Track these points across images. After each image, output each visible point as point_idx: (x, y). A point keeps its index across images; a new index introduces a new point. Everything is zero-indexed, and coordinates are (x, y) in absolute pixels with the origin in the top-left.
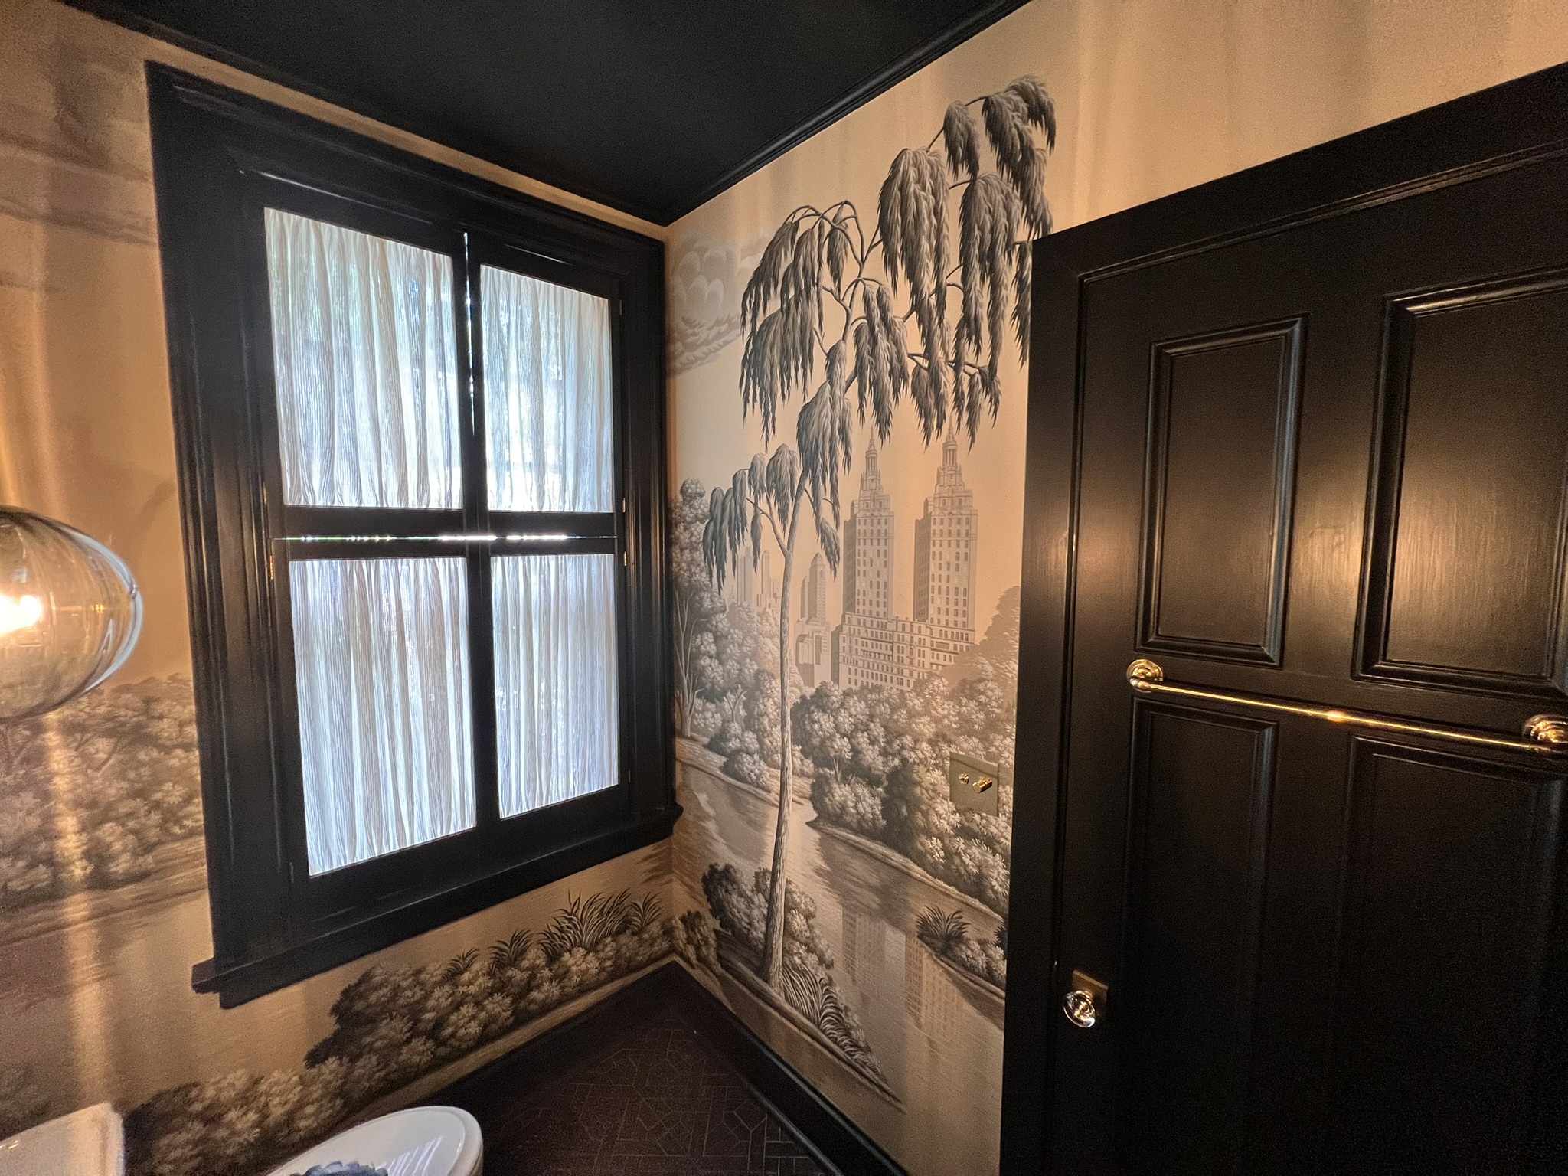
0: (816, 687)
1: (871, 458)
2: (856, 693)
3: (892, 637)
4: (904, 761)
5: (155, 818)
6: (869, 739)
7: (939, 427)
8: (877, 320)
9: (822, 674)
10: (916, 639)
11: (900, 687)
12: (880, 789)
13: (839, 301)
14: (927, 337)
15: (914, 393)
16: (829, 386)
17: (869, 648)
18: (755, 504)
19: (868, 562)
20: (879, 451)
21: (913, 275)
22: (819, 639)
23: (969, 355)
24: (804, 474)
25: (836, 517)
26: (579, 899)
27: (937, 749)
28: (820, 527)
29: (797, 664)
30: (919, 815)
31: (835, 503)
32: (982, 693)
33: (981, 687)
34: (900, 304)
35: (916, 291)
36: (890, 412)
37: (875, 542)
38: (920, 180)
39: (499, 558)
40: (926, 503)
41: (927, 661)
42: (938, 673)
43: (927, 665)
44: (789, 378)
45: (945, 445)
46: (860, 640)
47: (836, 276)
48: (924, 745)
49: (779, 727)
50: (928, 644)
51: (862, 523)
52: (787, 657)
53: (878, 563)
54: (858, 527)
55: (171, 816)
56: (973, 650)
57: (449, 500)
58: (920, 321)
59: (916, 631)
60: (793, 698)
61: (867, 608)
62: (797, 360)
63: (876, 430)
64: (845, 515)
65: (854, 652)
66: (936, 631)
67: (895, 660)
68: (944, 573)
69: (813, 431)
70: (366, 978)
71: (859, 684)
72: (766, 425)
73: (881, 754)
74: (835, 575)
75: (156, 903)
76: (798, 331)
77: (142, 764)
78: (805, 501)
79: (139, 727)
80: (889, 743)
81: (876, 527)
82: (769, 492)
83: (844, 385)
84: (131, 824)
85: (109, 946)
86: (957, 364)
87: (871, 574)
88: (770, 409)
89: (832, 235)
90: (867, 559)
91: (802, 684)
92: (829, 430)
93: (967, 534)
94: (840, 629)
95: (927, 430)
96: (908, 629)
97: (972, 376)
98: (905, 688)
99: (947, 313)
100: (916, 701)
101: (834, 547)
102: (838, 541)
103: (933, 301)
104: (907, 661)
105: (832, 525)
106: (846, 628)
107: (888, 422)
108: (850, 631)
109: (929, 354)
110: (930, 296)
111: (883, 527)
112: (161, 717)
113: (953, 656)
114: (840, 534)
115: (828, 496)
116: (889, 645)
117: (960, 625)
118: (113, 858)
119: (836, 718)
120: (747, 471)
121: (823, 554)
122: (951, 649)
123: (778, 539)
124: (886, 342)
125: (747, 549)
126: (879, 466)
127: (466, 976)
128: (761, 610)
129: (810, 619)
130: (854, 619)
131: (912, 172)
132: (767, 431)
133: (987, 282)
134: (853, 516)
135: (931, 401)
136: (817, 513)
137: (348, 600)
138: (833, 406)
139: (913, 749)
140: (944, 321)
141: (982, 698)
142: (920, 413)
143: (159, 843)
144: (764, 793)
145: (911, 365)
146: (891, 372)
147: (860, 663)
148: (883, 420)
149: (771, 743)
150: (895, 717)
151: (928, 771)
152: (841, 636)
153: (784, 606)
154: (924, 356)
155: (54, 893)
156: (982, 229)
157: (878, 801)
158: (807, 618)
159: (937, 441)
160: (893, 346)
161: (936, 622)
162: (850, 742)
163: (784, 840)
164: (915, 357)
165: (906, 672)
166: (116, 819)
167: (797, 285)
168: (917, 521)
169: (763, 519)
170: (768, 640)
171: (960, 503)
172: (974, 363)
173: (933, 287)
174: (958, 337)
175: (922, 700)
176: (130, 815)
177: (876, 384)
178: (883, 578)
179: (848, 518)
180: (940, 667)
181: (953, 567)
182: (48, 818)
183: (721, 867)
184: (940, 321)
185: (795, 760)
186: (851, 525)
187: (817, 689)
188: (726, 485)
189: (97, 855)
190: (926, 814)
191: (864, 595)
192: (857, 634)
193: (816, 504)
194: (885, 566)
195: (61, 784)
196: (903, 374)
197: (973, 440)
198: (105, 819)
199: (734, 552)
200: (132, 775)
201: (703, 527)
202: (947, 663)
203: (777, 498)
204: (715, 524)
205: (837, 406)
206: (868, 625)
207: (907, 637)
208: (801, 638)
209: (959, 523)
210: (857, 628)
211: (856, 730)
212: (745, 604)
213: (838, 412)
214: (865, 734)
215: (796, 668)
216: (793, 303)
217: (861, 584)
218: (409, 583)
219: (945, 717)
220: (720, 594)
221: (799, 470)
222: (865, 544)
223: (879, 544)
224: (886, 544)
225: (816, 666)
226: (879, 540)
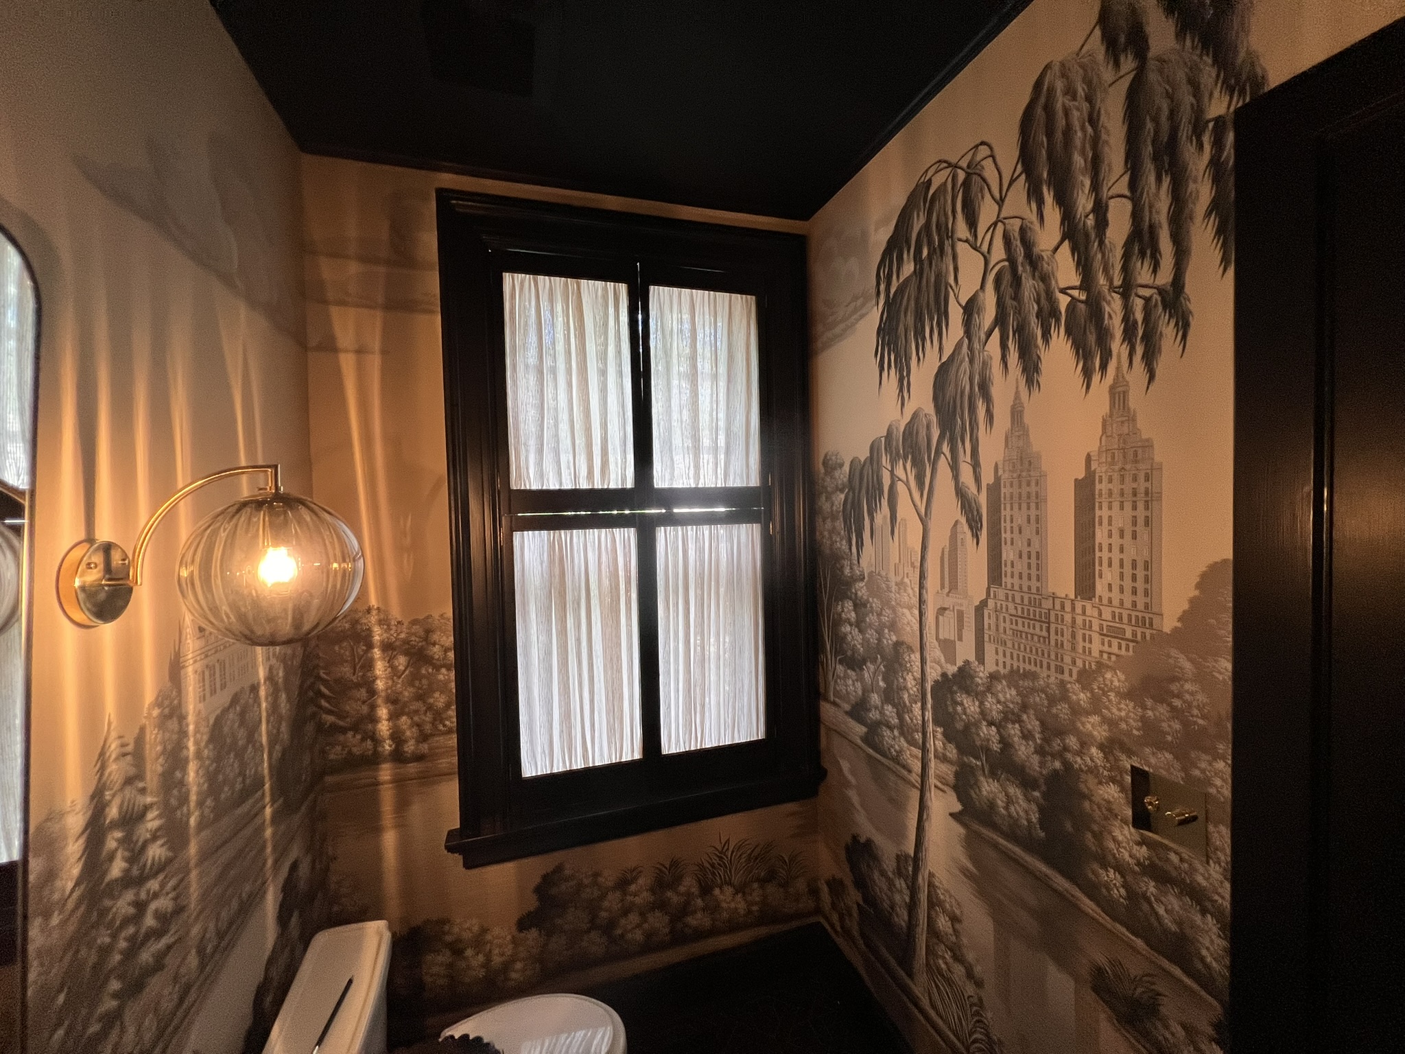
0: (958, 665)
1: (1017, 413)
2: (1004, 677)
3: (1048, 615)
4: (1067, 766)
5: (429, 717)
6: (1022, 732)
7: (1104, 367)
8: (1020, 259)
9: (965, 651)
10: (1079, 620)
11: (1060, 676)
12: (1037, 794)
13: (975, 249)
14: (1084, 266)
15: (1069, 332)
16: (966, 341)
17: (1020, 627)
18: (892, 472)
19: (1016, 530)
20: (1025, 405)
21: (1065, 202)
22: (960, 616)
23: (1143, 274)
24: (941, 437)
25: (978, 480)
26: (728, 840)
27: (1111, 758)
28: (960, 492)
29: (937, 638)
30: (1089, 835)
31: (976, 465)
32: (1179, 696)
33: (1174, 687)
34: (1048, 235)
35: (1068, 217)
36: (1039, 358)
37: (1024, 506)
38: (1070, 92)
39: (662, 528)
40: (1088, 459)
41: (1096, 647)
42: (1110, 664)
43: (1095, 653)
44: (924, 339)
45: (1112, 389)
46: (1007, 616)
47: (972, 223)
48: (1094, 750)
49: (919, 704)
50: (1096, 627)
51: (1008, 485)
52: (926, 631)
53: (1029, 532)
54: (1003, 490)
55: (438, 716)
56: (1161, 639)
57: (624, 480)
58: (1073, 250)
59: (1079, 610)
60: (933, 674)
61: (1016, 581)
62: (931, 319)
63: (1023, 382)
64: (987, 478)
65: (1001, 630)
66: (1107, 614)
67: (1053, 643)
68: (1116, 541)
69: (950, 390)
70: (559, 869)
71: (1008, 667)
72: (901, 390)
73: (1036, 752)
74: (978, 543)
75: (429, 778)
76: (932, 289)
77: (424, 676)
78: (943, 465)
79: (421, 650)
80: (1046, 740)
81: (1025, 490)
82: (905, 459)
83: (983, 336)
84: (416, 718)
85: (402, 805)
86: (1126, 290)
87: (1020, 543)
88: (905, 374)
89: (966, 184)
90: (1015, 525)
91: (943, 660)
92: (968, 388)
93: (1147, 493)
94: (984, 604)
95: (1087, 374)
96: (1068, 608)
97: (1147, 300)
98: (1066, 677)
99: (1109, 233)
100: (1082, 696)
101: (975, 513)
102: (981, 507)
103: (1091, 221)
104: (1067, 646)
105: (973, 489)
106: (991, 603)
107: (1037, 369)
108: (996, 607)
109: (1087, 283)
110: (1087, 216)
111: (1033, 489)
112: (434, 644)
113: (1131, 645)
114: (983, 499)
115: (968, 459)
116: (1045, 626)
117: (1140, 606)
118: (406, 741)
119: (981, 703)
120: (883, 439)
121: (963, 520)
122: (1129, 635)
123: (914, 505)
124: (1031, 282)
125: (885, 517)
126: (1027, 419)
127: (633, 888)
128: (898, 579)
129: (949, 592)
130: (1001, 593)
131: (1059, 85)
132: (903, 397)
133: (1166, 181)
134: (997, 479)
135: (1092, 338)
136: (956, 477)
137: (551, 562)
138: (971, 361)
139: (1080, 753)
140: (1107, 241)
141: (1177, 703)
142: (1077, 353)
143: (432, 735)
144: (905, 773)
145: (1063, 301)
146: (1039, 315)
147: (1009, 644)
148: (1031, 368)
149: (911, 720)
150: (1054, 711)
151: (1100, 783)
152: (986, 613)
153: (922, 576)
154: (1080, 288)
155: (373, 760)
156: (1156, 120)
157: (1034, 807)
158: (947, 590)
159: (1101, 386)
160: (1041, 283)
161: (1105, 601)
162: (999, 732)
163: (927, 827)
164: (1069, 291)
165: (1067, 659)
166: (408, 714)
167: (930, 243)
168: (1076, 480)
169: (900, 487)
170: (906, 611)
171: (1136, 454)
172: (1150, 282)
173: (1090, 206)
174: (1127, 257)
175: (1088, 695)
176: (416, 712)
177: (1021, 330)
178: (1036, 545)
179: (991, 481)
180: (1113, 658)
181: (1128, 535)
182: (373, 707)
183: (862, 840)
184: (1101, 243)
185: (937, 742)
186: (994, 489)
187: (960, 669)
188: (864, 455)
189: (397, 737)
190: (1098, 837)
191: (1013, 567)
192: (1004, 610)
193: (955, 467)
194: (1037, 533)
195: (380, 685)
196: (1055, 313)
197: (1152, 378)
198: (402, 714)
199: (872, 520)
200: (417, 683)
201: (842, 496)
202: (1123, 652)
203: (914, 464)
204: (854, 493)
205: (976, 362)
206: (1018, 600)
207: (1068, 618)
208: (942, 610)
209: (1135, 479)
210: (1004, 604)
211: (1006, 719)
212: (883, 573)
213: (977, 366)
214: (1017, 726)
215: (937, 644)
216: (926, 263)
217: (1008, 554)
218: (594, 550)
219: (1121, 719)
220: (859, 562)
221: (936, 433)
222: (1012, 509)
223: (1029, 508)
224: (1037, 508)
225: (958, 643)
226: (1028, 503)
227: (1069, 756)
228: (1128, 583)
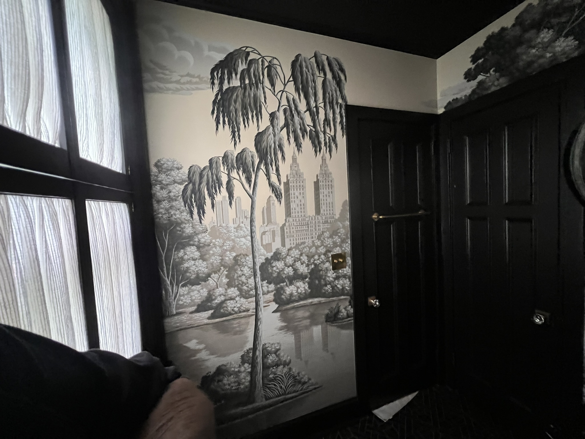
0: (273, 252)
1: (294, 159)
2: (294, 248)
3: (308, 223)
4: (315, 265)
6: (301, 263)
7: (320, 151)
8: (293, 109)
9: (277, 245)
10: (317, 222)
11: (312, 240)
12: (307, 279)
13: (275, 95)
15: (310, 138)
16: (271, 128)
17: (299, 229)
18: (229, 175)
20: (297, 157)
21: (307, 97)
22: (274, 232)
23: (328, 130)
24: (260, 163)
25: (279, 180)
27: (326, 256)
28: (271, 185)
29: (262, 245)
30: (322, 280)
31: (278, 175)
32: (340, 233)
33: (339, 231)
34: (302, 106)
35: (308, 104)
36: (301, 143)
37: (298, 189)
40: (317, 176)
41: (321, 227)
42: (325, 231)
43: (322, 230)
44: (248, 118)
45: (322, 157)
46: (294, 227)
48: (322, 256)
49: (253, 278)
50: (321, 222)
51: (292, 182)
52: (255, 244)
53: (300, 197)
54: (290, 184)
59: (316, 219)
60: (260, 260)
61: (297, 214)
62: (252, 112)
63: (296, 149)
64: (284, 179)
65: (292, 232)
67: (310, 230)
68: (325, 198)
69: (264, 144)
71: (295, 244)
74: (280, 204)
76: (252, 99)
78: (262, 174)
80: (309, 261)
81: (299, 184)
86: (325, 133)
87: (297, 202)
88: (236, 130)
90: (295, 196)
91: (265, 253)
92: (273, 145)
93: (331, 186)
94: (284, 225)
95: (316, 151)
96: (313, 218)
97: (329, 138)
98: (314, 239)
99: (320, 115)
100: (319, 243)
101: (279, 192)
102: (281, 190)
104: (314, 230)
105: (278, 184)
106: (287, 224)
107: (301, 146)
108: (289, 225)
110: (314, 108)
113: (330, 224)
114: (282, 187)
115: (274, 172)
116: (307, 226)
117: (331, 214)
119: (285, 261)
120: (221, 158)
121: (273, 195)
122: (329, 222)
123: (246, 191)
124: (298, 118)
125: (224, 197)
126: (298, 161)
128: (236, 226)
129: (268, 224)
130: (291, 219)
132: (235, 140)
133: (332, 111)
134: (288, 180)
135: (317, 142)
136: (269, 179)
138: (274, 136)
140: (319, 118)
142: (313, 145)
144: (244, 313)
145: (308, 129)
146: (301, 129)
147: (295, 236)
148: (299, 146)
149: (248, 287)
150: (311, 251)
152: (285, 228)
153: (252, 221)
154: (313, 127)
156: (329, 94)
157: (307, 284)
158: (266, 224)
159: (319, 156)
160: (301, 120)
162: (293, 268)
164: (310, 126)
165: (314, 234)
167: (250, 79)
168: (314, 182)
169: (235, 182)
170: (243, 239)
171: (328, 175)
172: (330, 133)
174: (324, 124)
175: (320, 241)
177: (294, 132)
178: (303, 202)
179: (285, 181)
180: (326, 229)
181: (328, 196)
185: (263, 288)
186: (287, 184)
187: (274, 253)
191: (295, 210)
192: (293, 225)
193: (268, 175)
194: (303, 197)
196: (306, 131)
201: (182, 187)
204: (194, 184)
205: (277, 136)
206: (297, 220)
207: (314, 222)
208: (264, 233)
209: (329, 182)
210: (292, 223)
211: (295, 262)
212: (224, 225)
213: (277, 138)
214: (299, 262)
215: (262, 247)
216: (248, 87)
217: (293, 205)
220: (201, 223)
221: (257, 161)
222: (294, 190)
223: (300, 190)
224: (303, 190)
225: (273, 243)
226: (300, 189)
227: (316, 262)
228: (328, 208)
